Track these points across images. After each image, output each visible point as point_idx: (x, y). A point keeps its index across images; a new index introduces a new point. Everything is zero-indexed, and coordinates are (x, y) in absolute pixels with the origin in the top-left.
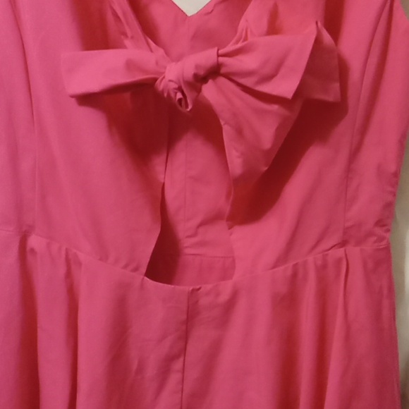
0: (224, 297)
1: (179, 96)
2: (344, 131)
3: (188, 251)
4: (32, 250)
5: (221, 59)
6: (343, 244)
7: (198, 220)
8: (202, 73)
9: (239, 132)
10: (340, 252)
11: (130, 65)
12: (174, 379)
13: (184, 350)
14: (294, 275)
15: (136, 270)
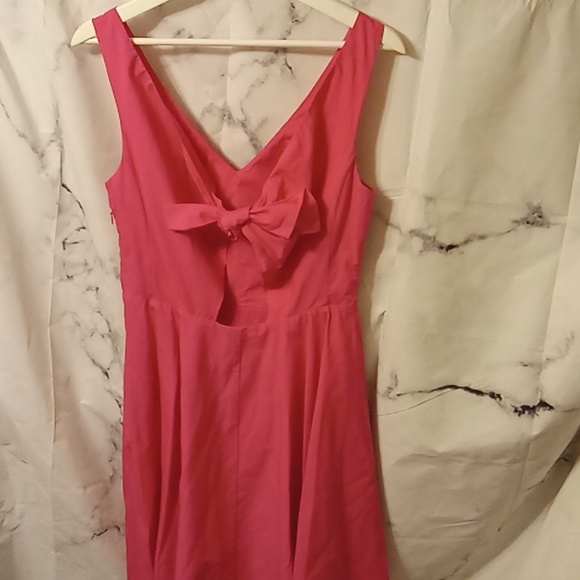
0: (261, 333)
1: (230, 234)
2: (326, 245)
3: (241, 304)
4: (153, 308)
5: (252, 216)
6: (328, 303)
7: (247, 287)
8: (241, 223)
9: (263, 251)
10: (326, 309)
11: (202, 215)
12: (235, 375)
13: (240, 361)
14: (301, 321)
15: (210, 318)
